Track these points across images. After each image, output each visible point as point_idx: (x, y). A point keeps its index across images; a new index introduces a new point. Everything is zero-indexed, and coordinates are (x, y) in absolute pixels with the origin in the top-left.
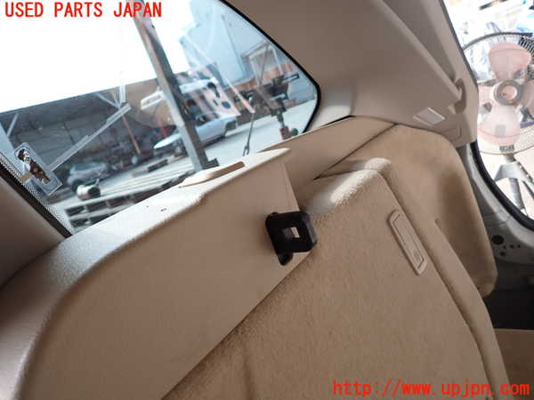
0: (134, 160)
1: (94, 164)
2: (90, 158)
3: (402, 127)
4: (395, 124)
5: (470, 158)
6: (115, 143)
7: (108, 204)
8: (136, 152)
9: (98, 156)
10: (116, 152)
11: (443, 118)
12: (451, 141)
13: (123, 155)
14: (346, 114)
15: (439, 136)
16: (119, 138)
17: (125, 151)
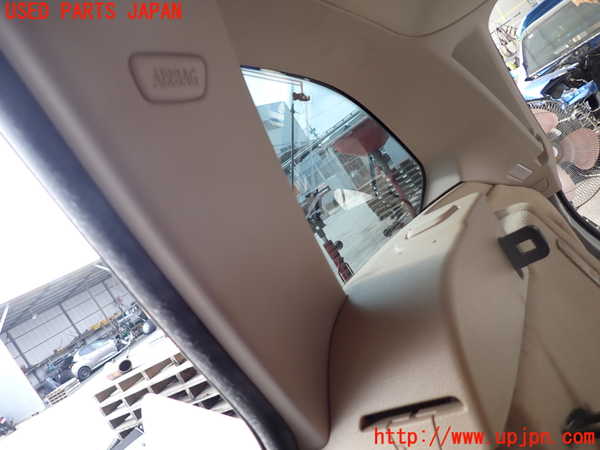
0: (146, 328)
1: (100, 344)
2: (95, 338)
3: (500, 186)
4: (494, 185)
5: (561, 206)
6: (120, 314)
7: (145, 376)
8: (146, 319)
9: (102, 333)
10: (123, 324)
11: (531, 172)
12: (541, 192)
13: (132, 325)
14: (457, 182)
15: (531, 190)
16: (124, 309)
17: (133, 320)
